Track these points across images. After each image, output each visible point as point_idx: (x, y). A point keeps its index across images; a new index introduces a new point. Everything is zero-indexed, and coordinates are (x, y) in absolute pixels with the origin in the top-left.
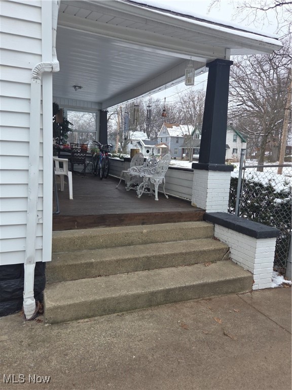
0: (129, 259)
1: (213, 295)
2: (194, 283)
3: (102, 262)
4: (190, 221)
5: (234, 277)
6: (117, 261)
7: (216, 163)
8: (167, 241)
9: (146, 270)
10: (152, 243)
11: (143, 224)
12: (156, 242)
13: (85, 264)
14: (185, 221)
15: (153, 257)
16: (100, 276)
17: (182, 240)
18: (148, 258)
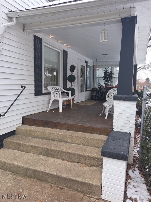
0: (37, 147)
1: (66, 187)
2: (52, 173)
3: (25, 144)
4: (100, 134)
5: (83, 181)
6: (32, 146)
7: (127, 95)
8: (74, 143)
9: (46, 156)
10: (64, 142)
11: (68, 130)
12: (67, 142)
13: (18, 143)
14: (96, 134)
15: (51, 149)
16: (23, 151)
17: (85, 145)
18: (48, 149)
